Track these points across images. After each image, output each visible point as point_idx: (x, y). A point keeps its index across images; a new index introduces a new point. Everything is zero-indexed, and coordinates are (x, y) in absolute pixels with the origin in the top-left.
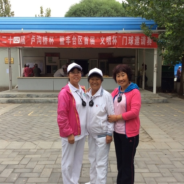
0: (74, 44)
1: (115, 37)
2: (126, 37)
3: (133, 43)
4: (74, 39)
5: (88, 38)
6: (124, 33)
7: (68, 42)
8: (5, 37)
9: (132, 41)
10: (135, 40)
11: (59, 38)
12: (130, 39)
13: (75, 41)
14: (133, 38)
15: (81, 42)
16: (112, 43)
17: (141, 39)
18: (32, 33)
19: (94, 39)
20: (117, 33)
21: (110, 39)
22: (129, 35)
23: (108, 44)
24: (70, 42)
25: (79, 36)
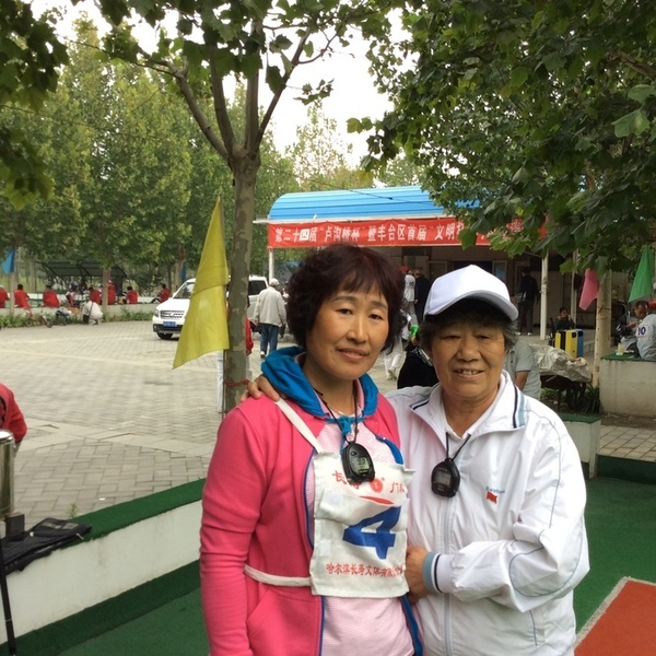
0: (391, 239)
4: (391, 230)
5: (415, 228)
8: (289, 231)
11: (368, 229)
13: (393, 234)
15: (403, 235)
16: (456, 235)
18: (327, 222)
19: (425, 229)
21: (453, 228)
23: (449, 239)
24: (385, 236)
25: (400, 226)
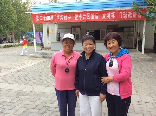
0: (84, 19)
1: (113, 13)
2: (122, 13)
3: (127, 17)
4: (84, 16)
5: (94, 15)
6: (120, 10)
7: (80, 18)
8: (42, 16)
9: (126, 15)
10: (128, 14)
11: (75, 15)
12: (125, 14)
13: (85, 17)
14: (127, 13)
15: (89, 17)
16: (111, 17)
17: (133, 14)
18: (57, 13)
19: (98, 15)
20: (114, 10)
21: (110, 14)
22: (123, 11)
23: (108, 18)
24: (81, 18)
25: (87, 14)
